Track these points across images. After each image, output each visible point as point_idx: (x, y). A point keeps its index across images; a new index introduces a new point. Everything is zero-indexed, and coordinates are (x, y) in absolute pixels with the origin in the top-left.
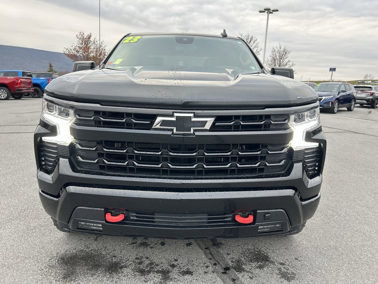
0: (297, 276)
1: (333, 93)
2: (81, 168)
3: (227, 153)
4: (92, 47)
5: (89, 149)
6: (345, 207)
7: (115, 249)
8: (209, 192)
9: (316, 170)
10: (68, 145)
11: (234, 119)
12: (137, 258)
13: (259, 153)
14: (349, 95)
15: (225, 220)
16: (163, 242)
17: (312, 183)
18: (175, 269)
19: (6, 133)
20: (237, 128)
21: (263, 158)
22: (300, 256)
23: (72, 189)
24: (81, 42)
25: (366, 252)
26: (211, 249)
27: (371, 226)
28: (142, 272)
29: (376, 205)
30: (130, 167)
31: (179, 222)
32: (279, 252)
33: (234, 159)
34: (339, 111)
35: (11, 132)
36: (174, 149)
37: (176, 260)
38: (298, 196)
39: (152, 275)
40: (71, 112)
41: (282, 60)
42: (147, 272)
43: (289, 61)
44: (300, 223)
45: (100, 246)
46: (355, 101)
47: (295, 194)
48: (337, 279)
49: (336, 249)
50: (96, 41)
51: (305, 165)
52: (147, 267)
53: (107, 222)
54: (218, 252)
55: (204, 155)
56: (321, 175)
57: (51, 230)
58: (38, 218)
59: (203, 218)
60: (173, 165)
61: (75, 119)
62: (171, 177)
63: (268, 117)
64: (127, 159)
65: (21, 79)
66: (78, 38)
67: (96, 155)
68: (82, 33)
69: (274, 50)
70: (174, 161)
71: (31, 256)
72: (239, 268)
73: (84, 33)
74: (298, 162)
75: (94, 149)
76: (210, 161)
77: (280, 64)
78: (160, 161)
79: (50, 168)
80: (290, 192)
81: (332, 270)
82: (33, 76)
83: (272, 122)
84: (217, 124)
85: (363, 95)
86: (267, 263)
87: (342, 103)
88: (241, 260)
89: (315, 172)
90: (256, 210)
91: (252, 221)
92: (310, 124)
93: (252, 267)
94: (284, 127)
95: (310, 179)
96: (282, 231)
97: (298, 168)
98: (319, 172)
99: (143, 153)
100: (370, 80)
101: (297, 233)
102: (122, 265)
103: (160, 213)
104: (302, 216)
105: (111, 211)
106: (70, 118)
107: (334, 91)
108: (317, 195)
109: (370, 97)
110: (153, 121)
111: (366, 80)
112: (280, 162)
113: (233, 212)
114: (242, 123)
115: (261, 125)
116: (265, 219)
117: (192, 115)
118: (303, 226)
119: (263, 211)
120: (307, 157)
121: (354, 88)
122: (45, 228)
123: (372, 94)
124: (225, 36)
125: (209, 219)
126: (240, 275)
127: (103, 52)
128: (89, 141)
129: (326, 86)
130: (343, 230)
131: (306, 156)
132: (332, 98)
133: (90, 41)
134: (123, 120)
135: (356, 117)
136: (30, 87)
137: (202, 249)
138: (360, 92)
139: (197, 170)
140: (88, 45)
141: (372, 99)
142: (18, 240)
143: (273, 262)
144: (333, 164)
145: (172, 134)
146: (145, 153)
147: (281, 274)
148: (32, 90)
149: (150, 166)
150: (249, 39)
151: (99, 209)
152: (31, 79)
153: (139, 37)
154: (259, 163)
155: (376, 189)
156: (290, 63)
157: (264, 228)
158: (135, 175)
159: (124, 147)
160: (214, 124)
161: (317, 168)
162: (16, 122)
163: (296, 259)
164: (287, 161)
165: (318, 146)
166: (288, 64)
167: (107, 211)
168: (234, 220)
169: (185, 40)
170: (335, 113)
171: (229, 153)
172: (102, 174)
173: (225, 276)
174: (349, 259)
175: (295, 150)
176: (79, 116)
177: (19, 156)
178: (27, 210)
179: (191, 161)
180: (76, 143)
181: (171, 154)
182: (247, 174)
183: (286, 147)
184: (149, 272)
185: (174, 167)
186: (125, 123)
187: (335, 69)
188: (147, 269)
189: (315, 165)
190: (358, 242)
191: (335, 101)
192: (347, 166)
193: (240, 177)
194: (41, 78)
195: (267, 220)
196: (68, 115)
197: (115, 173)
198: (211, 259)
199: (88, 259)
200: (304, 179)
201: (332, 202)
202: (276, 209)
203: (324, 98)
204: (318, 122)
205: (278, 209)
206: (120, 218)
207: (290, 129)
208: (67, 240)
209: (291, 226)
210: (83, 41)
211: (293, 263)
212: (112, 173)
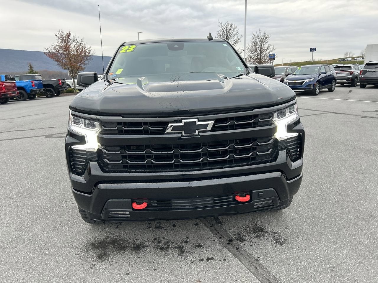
0: (287, 241)
1: (314, 76)
2: (108, 168)
3: (226, 147)
4: (72, 45)
5: (114, 153)
6: (326, 183)
7: (136, 233)
8: (213, 179)
9: (298, 155)
10: (95, 151)
11: (230, 120)
12: (155, 239)
13: (251, 145)
14: (329, 75)
15: (228, 200)
16: (174, 224)
17: (295, 165)
18: (188, 244)
19: (6, 140)
20: (232, 127)
21: (254, 149)
22: (290, 226)
23: (102, 186)
24: (60, 40)
25: (344, 218)
26: (216, 226)
27: (349, 197)
28: (162, 249)
29: (353, 179)
30: (149, 165)
31: (191, 205)
32: (273, 224)
33: (231, 152)
34: (321, 92)
35: (10, 138)
36: (183, 147)
37: (188, 238)
38: (284, 177)
39: (170, 251)
40: (97, 124)
41: (263, 45)
42: (166, 249)
43: (269, 46)
44: (288, 198)
45: (122, 232)
46: (335, 82)
47: (281, 176)
48: (320, 241)
49: (319, 218)
50: (76, 38)
51: (288, 152)
52: (165, 245)
53: (133, 209)
54: (221, 228)
55: (208, 150)
56: (302, 158)
57: (77, 223)
58: (62, 214)
59: (210, 200)
60: (183, 161)
61: (101, 130)
62: (182, 170)
63: (256, 116)
64: (146, 159)
65: (5, 84)
66: (57, 37)
67: (120, 157)
68: (61, 32)
69: (254, 35)
70: (184, 157)
71: (67, 245)
72: (241, 240)
73: (63, 31)
74: (282, 149)
75: (119, 152)
76: (213, 155)
77: (261, 49)
78: (172, 158)
79: (80, 170)
80: (277, 174)
81: (316, 234)
82: (16, 79)
83: (260, 120)
84: (216, 125)
85: (343, 75)
86: (263, 233)
87: (323, 85)
88: (241, 233)
89: (297, 156)
90: (252, 191)
91: (249, 199)
92: (290, 118)
93: (251, 237)
94: (269, 123)
95: (293, 162)
96: (273, 205)
97: (282, 154)
98: (300, 156)
99: (159, 152)
100: (350, 58)
101: (286, 207)
102: (144, 245)
103: (175, 199)
104: (288, 192)
105: (135, 201)
106: (96, 129)
107: (315, 73)
108: (300, 175)
109: (350, 76)
110: (165, 127)
111: (347, 58)
112: (268, 151)
113: (234, 193)
114: (236, 123)
115: (251, 123)
116: (259, 197)
117: (196, 120)
118: (291, 201)
119: (257, 191)
120: (290, 145)
121: (334, 69)
122: (71, 222)
123: (352, 73)
124: (211, 39)
125: (215, 200)
126: (242, 245)
127: (84, 49)
128: (114, 146)
129: (307, 69)
130: (325, 202)
131: (288, 144)
132: (312, 81)
133: (70, 40)
134: (141, 128)
135: (337, 97)
136: (14, 91)
137: (208, 227)
138: (339, 72)
139: (202, 163)
140: (68, 44)
141: (351, 78)
142: (51, 233)
143: (268, 232)
144: (316, 145)
145: (181, 136)
146: (160, 152)
147: (275, 240)
148: (17, 93)
149: (165, 162)
150: (229, 27)
151: (127, 200)
152: (15, 82)
153: (134, 46)
154: (251, 153)
155: (353, 165)
156: (270, 47)
157: (259, 204)
158: (153, 171)
159: (143, 149)
160: (214, 125)
161: (298, 153)
162: (11, 128)
163: (286, 228)
164: (273, 150)
165: (298, 135)
166: (269, 48)
167: (133, 201)
168: (235, 200)
169: (176, 46)
170: (317, 95)
171: (227, 148)
172: (127, 172)
173: (230, 246)
174: (330, 224)
175: (279, 140)
176: (105, 127)
177: (26, 161)
178: (50, 208)
179: (197, 156)
180: (103, 149)
181: (181, 152)
182: (242, 163)
183: (272, 139)
184: (167, 248)
185: (185, 162)
186: (143, 130)
187: (315, 48)
188: (165, 247)
189: (297, 151)
190: (337, 211)
191: (316, 83)
192: (328, 146)
193: (238, 166)
194: (24, 81)
195: (261, 198)
196: (94, 126)
197: (137, 171)
198: (216, 234)
199: (115, 243)
200: (288, 163)
201: (315, 180)
202: (267, 188)
203: (305, 81)
204: (297, 115)
205: (269, 188)
206: (144, 205)
207: (274, 124)
208: (93, 230)
209: (280, 201)
210: (62, 40)
211: (284, 231)
212: (135, 171)
